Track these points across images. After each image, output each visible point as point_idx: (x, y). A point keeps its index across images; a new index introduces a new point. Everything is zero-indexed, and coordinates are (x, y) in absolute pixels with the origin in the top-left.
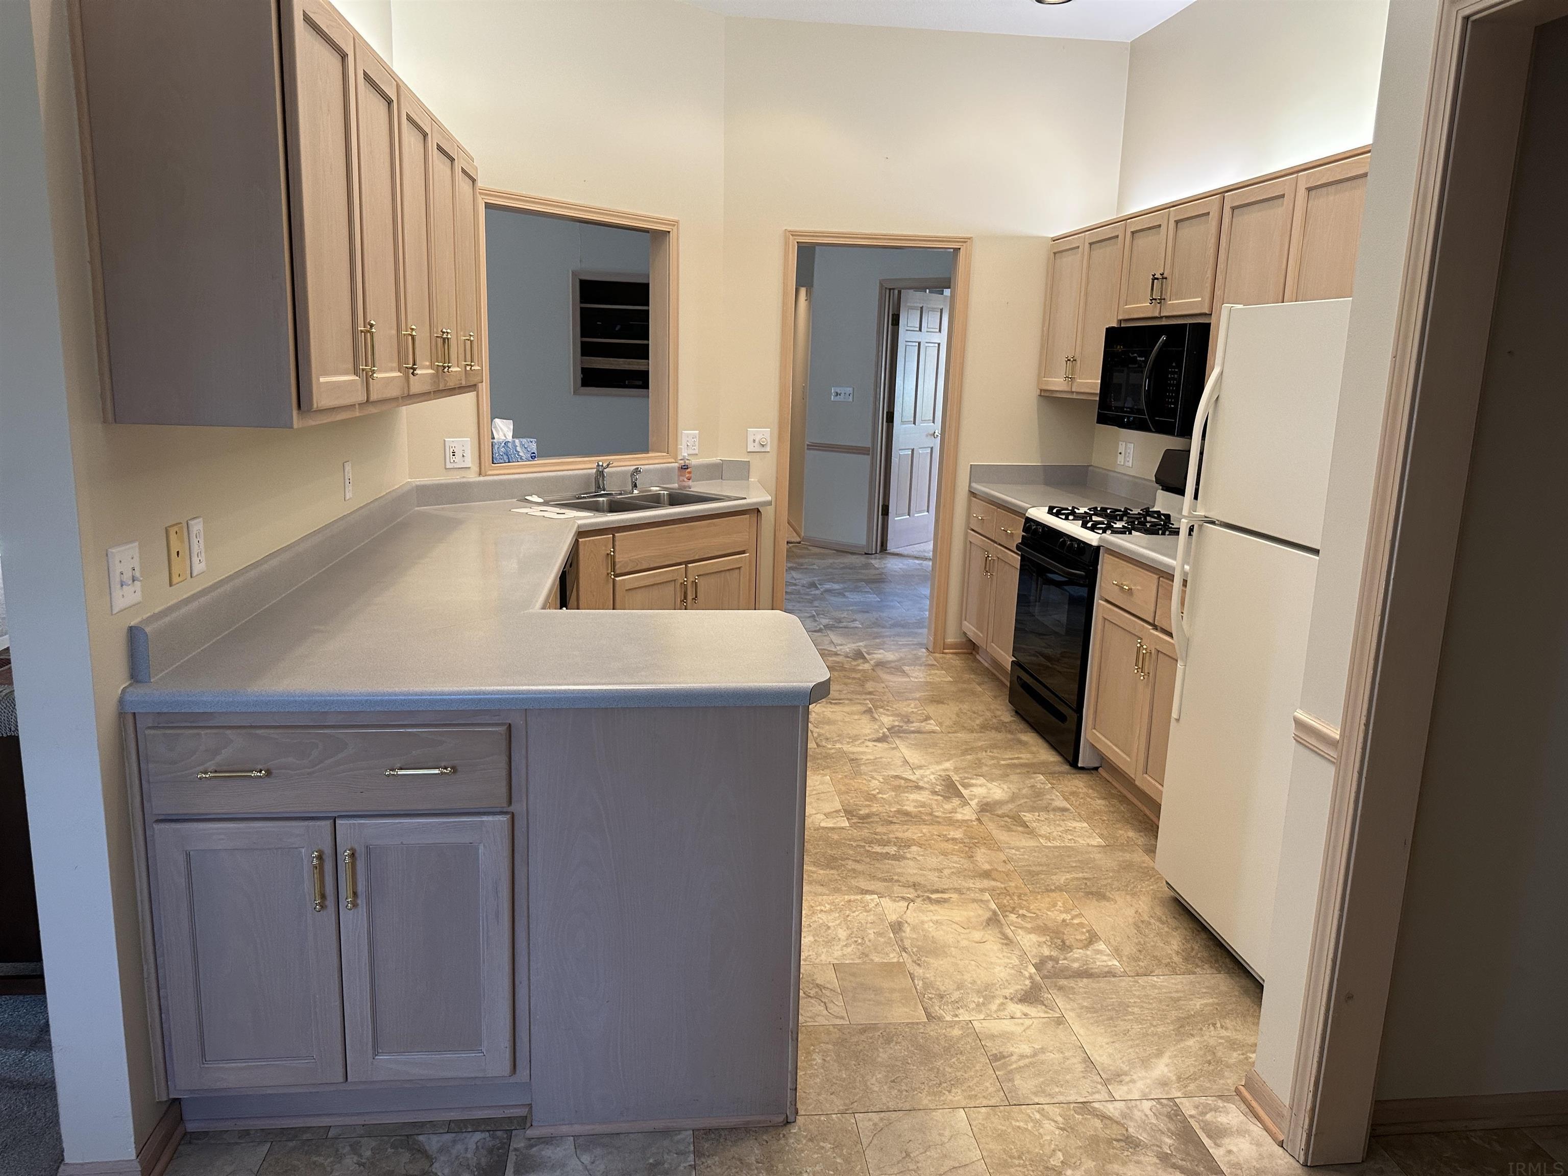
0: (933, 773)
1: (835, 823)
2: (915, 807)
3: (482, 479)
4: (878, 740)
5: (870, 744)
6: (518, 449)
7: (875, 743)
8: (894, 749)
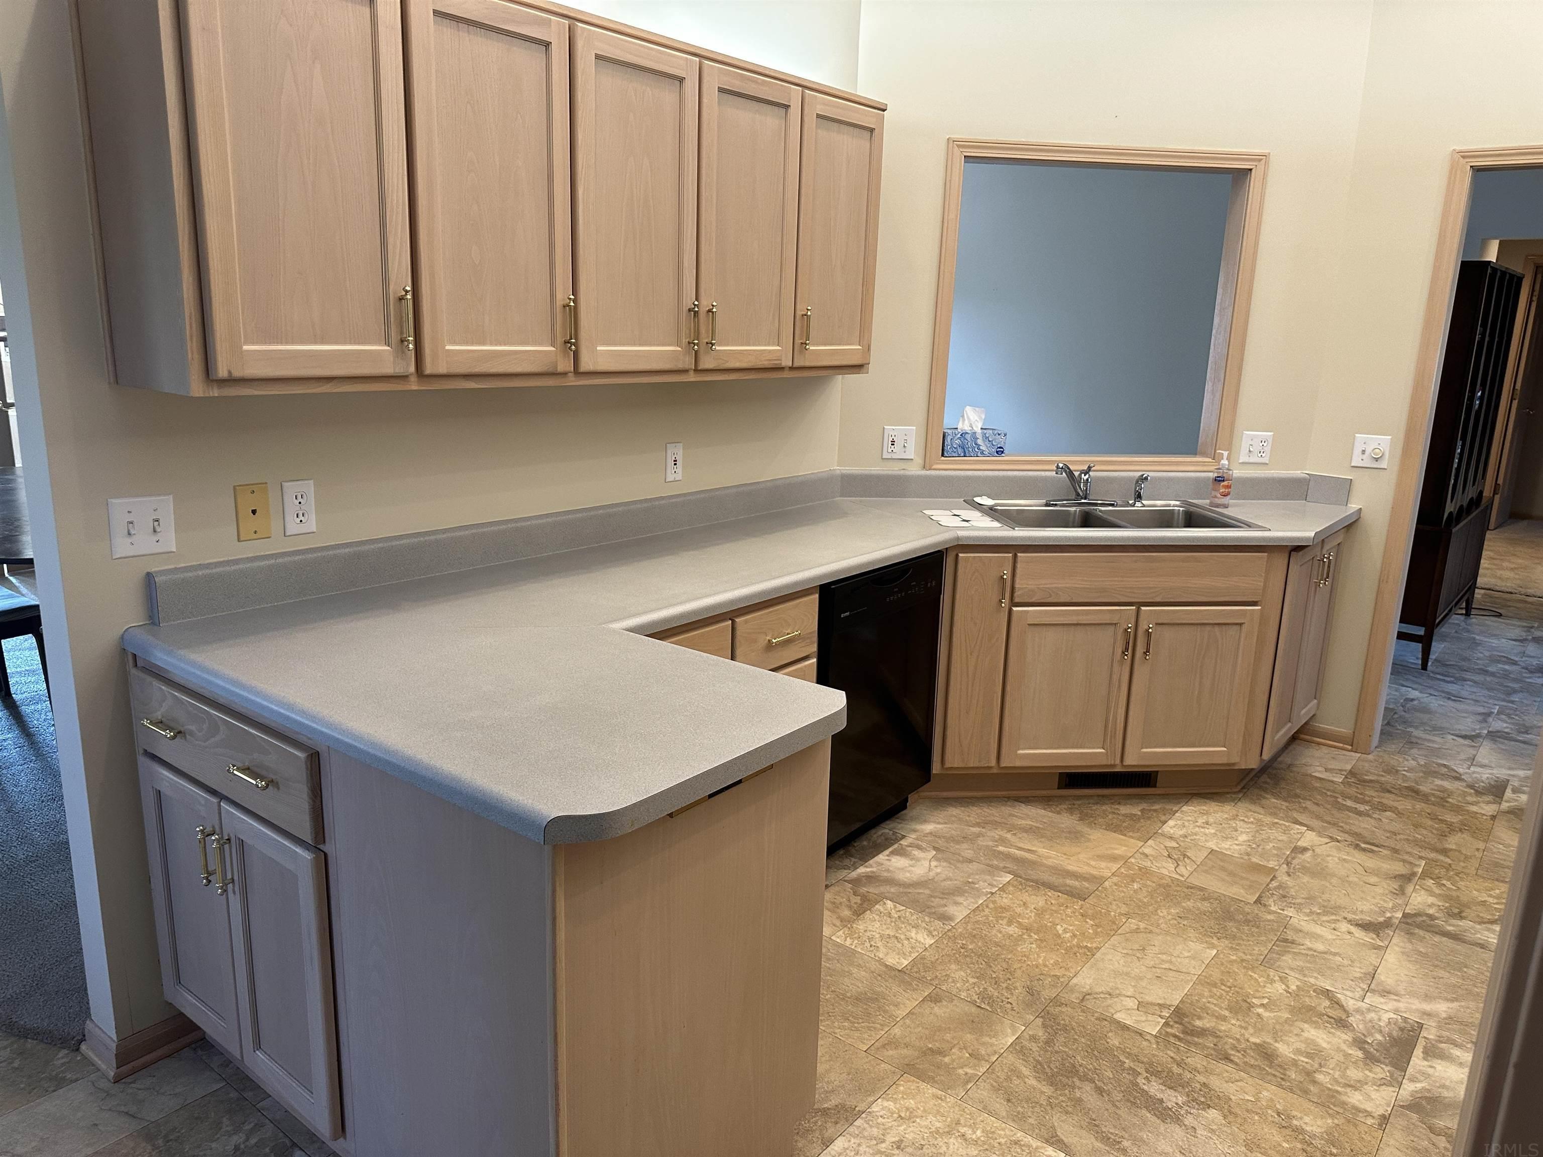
0: (1396, 1011)
1: (1138, 1021)
2: (1298, 1052)
3: (924, 472)
4: (1366, 926)
5: (1344, 926)
6: (980, 442)
7: (1353, 929)
8: (1378, 948)
